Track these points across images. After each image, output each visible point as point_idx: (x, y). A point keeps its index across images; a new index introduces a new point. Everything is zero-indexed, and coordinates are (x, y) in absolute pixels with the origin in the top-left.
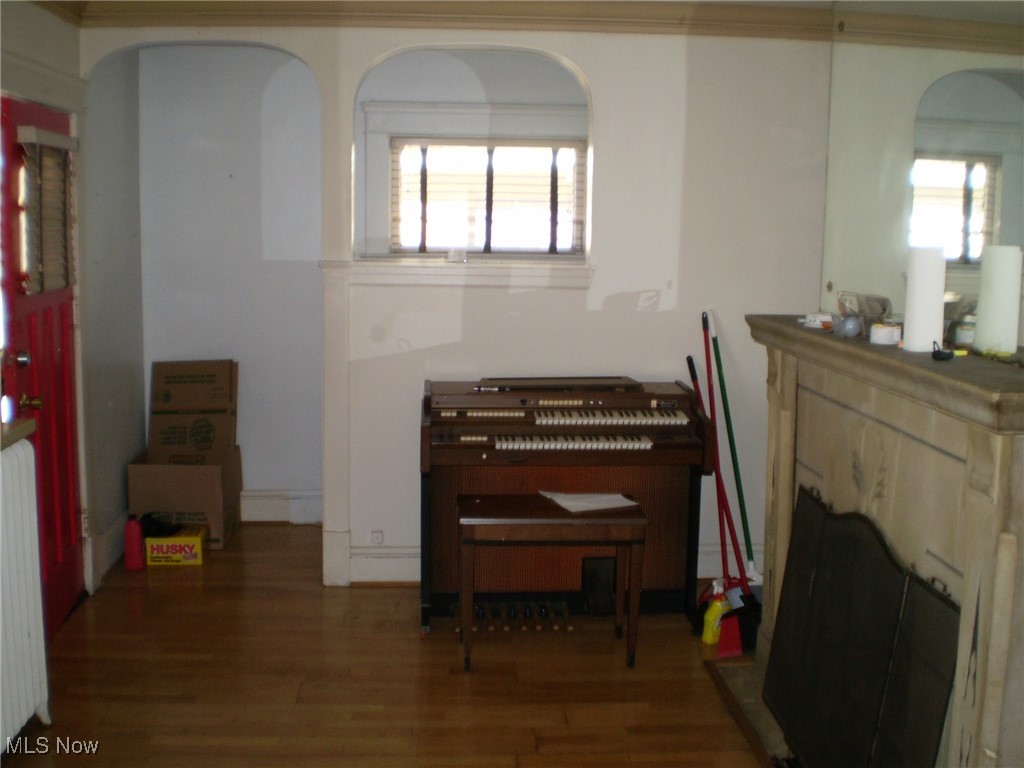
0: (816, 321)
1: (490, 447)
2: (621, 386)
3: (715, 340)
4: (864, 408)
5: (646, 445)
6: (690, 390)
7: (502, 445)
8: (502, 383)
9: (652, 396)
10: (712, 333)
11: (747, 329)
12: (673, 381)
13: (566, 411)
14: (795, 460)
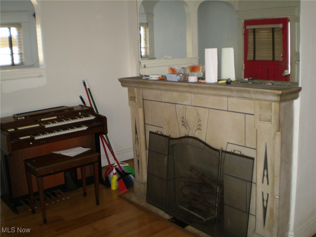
0: (154, 77)
1: (32, 139)
2: (66, 109)
3: (89, 89)
4: (186, 103)
5: (85, 128)
6: (89, 107)
7: (37, 138)
8: (25, 115)
9: (79, 111)
10: (88, 87)
11: (120, 83)
12: (78, 105)
13: (53, 121)
14: (145, 124)
